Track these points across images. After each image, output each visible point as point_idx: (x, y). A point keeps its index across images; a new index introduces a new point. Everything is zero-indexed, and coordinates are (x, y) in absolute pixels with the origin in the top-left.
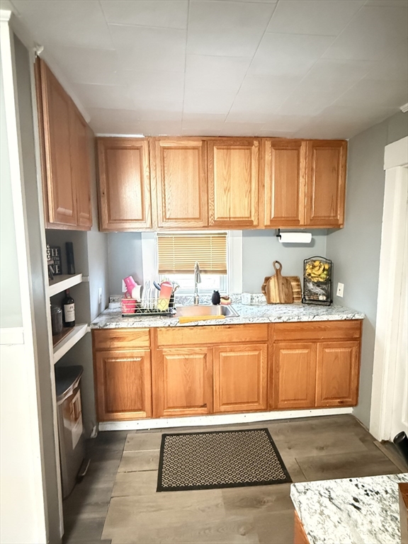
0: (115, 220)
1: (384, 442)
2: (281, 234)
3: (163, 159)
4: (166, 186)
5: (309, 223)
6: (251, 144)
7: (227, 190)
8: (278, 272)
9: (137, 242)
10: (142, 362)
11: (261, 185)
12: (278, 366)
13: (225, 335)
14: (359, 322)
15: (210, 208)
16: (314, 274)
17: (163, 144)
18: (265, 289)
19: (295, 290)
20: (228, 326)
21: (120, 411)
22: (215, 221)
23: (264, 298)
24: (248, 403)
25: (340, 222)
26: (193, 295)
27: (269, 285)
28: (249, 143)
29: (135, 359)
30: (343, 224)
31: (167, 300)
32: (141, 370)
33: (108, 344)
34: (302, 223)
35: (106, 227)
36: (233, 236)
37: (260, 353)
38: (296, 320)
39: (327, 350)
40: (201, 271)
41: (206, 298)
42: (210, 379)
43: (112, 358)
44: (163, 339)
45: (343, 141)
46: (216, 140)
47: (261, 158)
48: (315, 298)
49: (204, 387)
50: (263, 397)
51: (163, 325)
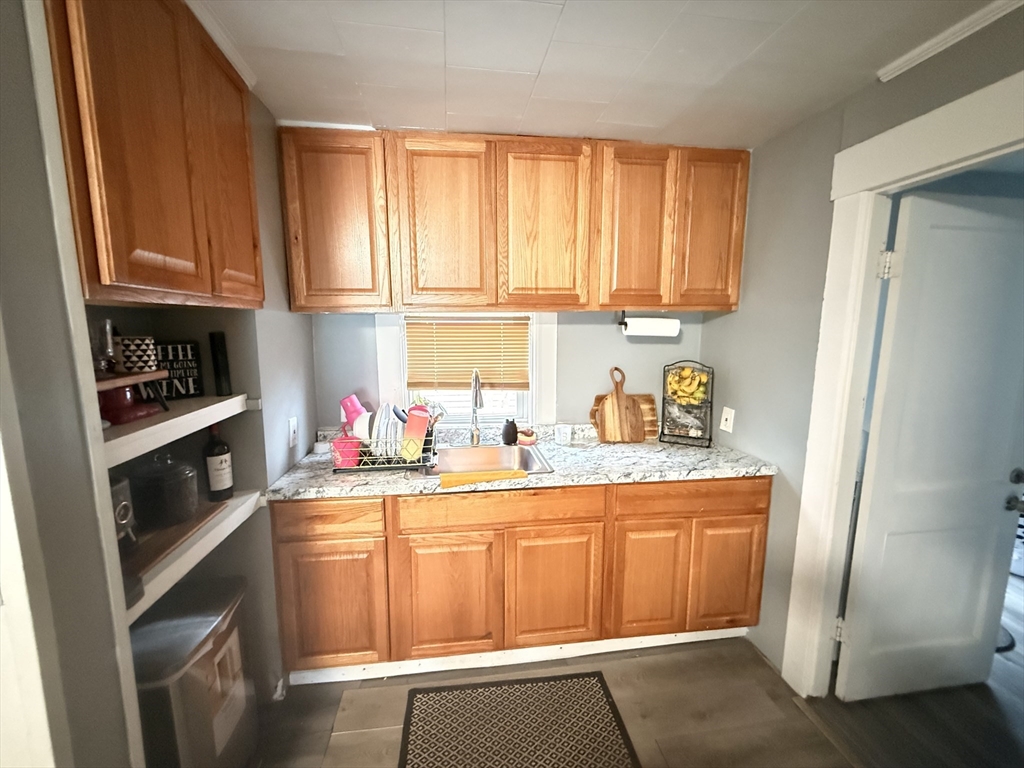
0: (321, 290)
1: (811, 700)
2: (626, 320)
3: (411, 176)
4: (417, 228)
5: (678, 300)
6: (577, 152)
7: (532, 237)
8: (619, 386)
9: (367, 331)
10: (368, 562)
11: (594, 230)
12: (622, 561)
13: (526, 508)
14: (767, 481)
15: (500, 269)
16: (684, 391)
17: (411, 145)
18: (596, 416)
19: (648, 418)
20: (532, 491)
21: (328, 653)
22: (509, 294)
23: (593, 432)
24: (568, 628)
25: (733, 300)
26: (469, 426)
27: (603, 409)
28: (573, 149)
29: (356, 556)
30: (736, 304)
31: (418, 442)
32: (368, 575)
33: (303, 529)
34: (665, 300)
35: (303, 302)
36: (540, 323)
37: (589, 539)
38: (657, 479)
39: (709, 532)
40: (483, 385)
41: (492, 431)
42: (499, 587)
43: (311, 555)
44: (409, 517)
45: (743, 151)
46: (513, 142)
47: (595, 178)
48: (682, 433)
49: (487, 601)
50: (594, 616)
51: (408, 492)
